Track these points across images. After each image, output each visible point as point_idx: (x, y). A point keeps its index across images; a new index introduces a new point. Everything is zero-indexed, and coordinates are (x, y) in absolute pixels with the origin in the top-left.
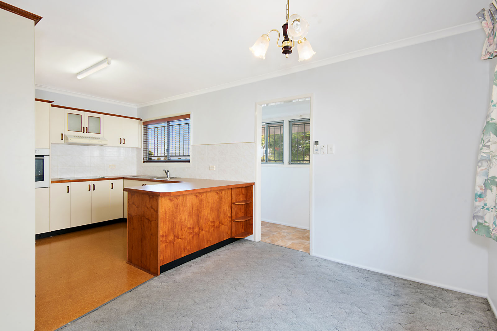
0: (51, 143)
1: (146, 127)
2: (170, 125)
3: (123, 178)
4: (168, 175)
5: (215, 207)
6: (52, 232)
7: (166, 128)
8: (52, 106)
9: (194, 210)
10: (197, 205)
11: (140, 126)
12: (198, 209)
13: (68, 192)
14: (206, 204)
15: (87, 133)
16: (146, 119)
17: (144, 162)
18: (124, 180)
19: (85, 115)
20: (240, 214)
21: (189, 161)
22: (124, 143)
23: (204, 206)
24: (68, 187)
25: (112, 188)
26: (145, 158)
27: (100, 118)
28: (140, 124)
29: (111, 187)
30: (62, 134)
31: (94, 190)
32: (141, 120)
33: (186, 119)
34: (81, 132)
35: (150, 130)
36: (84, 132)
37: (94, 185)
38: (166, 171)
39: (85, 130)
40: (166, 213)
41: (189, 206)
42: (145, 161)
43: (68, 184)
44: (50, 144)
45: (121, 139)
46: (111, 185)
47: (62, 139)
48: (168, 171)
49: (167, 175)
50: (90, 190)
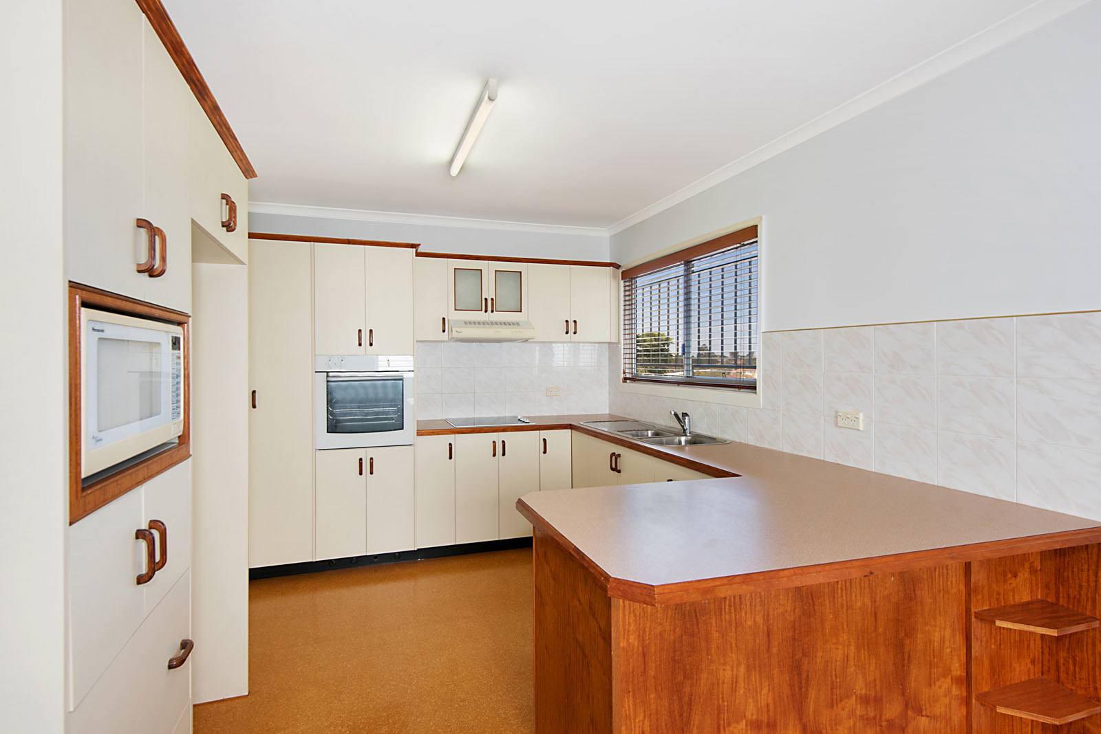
0: (417, 341)
1: (629, 286)
2: (693, 272)
3: (570, 427)
4: (687, 427)
5: (881, 630)
6: (418, 549)
7: (682, 280)
8: (418, 254)
9: (775, 643)
10: (790, 618)
11: (614, 284)
12: (794, 639)
13: (451, 458)
14: (836, 617)
15: (492, 311)
16: (629, 262)
17: (625, 379)
18: (573, 431)
19: (489, 268)
20: (1016, 666)
21: (752, 387)
22: (575, 333)
23: (828, 626)
24: (450, 444)
25: (545, 452)
26: (627, 371)
27: (521, 272)
28: (615, 276)
29: (542, 450)
30: (444, 319)
31: (504, 454)
32: (617, 266)
33: (744, 245)
34: (482, 310)
35: (640, 291)
36: (486, 311)
37: (503, 442)
38: (681, 417)
39: (488, 305)
40: (644, 655)
41: (749, 623)
42: (629, 379)
43: (450, 438)
44: (415, 343)
45: (567, 321)
46: (542, 442)
47: (444, 331)
48: (686, 415)
49: (683, 427)
50: (494, 455)
